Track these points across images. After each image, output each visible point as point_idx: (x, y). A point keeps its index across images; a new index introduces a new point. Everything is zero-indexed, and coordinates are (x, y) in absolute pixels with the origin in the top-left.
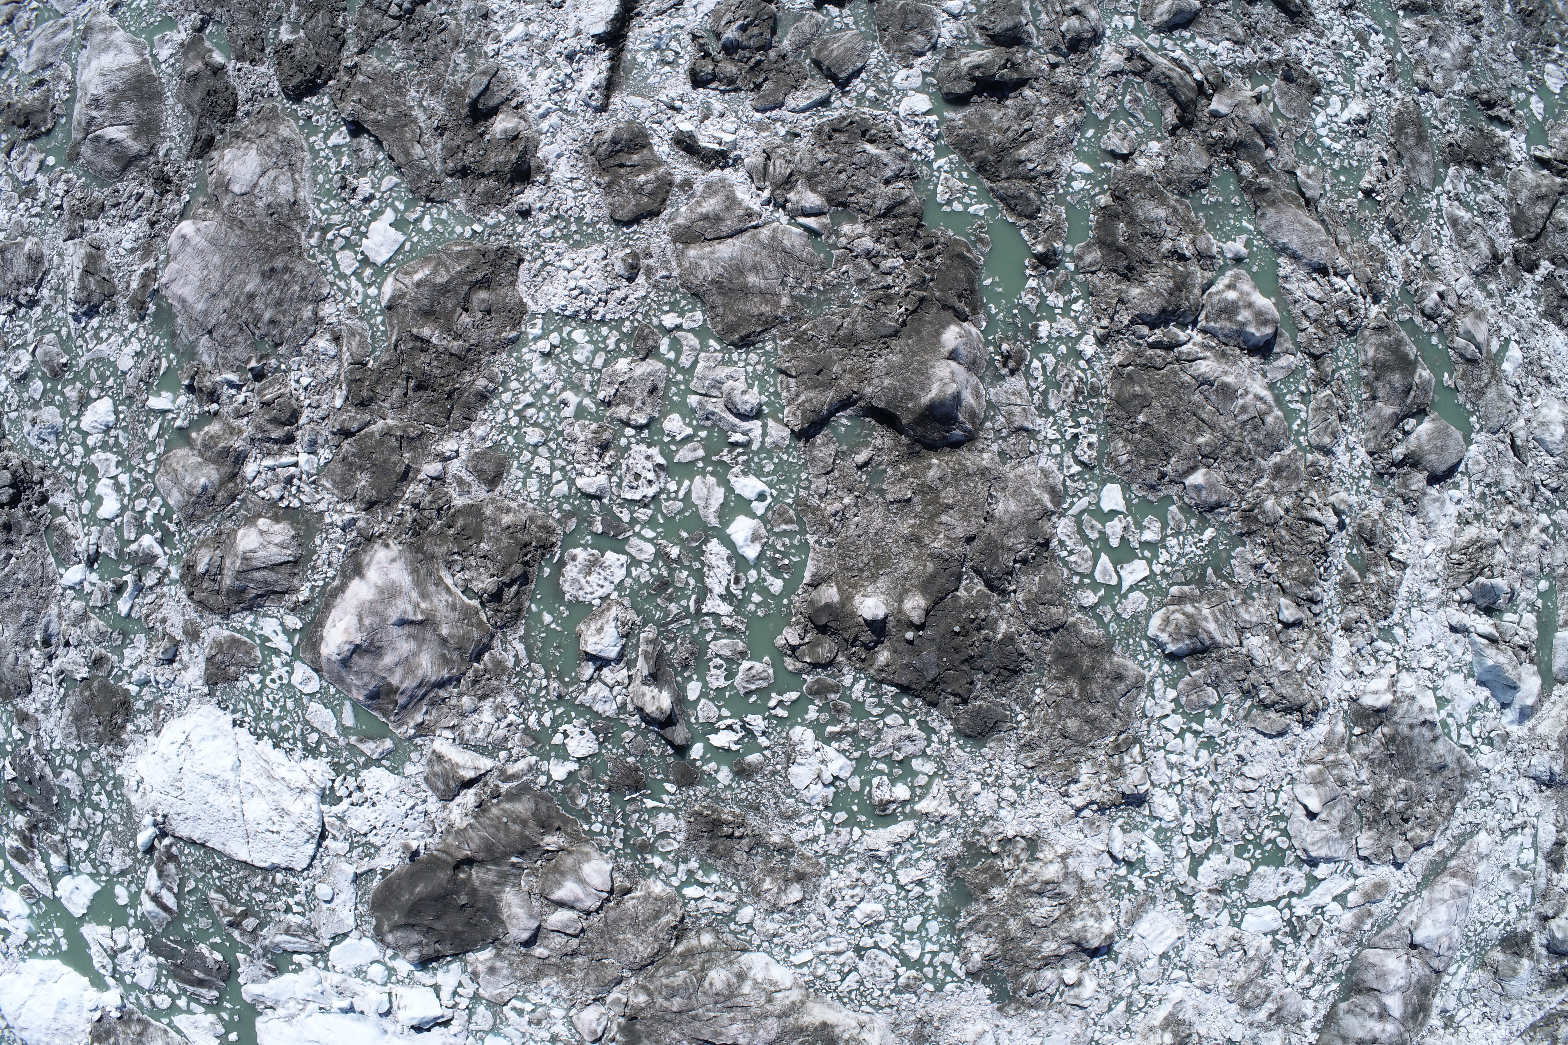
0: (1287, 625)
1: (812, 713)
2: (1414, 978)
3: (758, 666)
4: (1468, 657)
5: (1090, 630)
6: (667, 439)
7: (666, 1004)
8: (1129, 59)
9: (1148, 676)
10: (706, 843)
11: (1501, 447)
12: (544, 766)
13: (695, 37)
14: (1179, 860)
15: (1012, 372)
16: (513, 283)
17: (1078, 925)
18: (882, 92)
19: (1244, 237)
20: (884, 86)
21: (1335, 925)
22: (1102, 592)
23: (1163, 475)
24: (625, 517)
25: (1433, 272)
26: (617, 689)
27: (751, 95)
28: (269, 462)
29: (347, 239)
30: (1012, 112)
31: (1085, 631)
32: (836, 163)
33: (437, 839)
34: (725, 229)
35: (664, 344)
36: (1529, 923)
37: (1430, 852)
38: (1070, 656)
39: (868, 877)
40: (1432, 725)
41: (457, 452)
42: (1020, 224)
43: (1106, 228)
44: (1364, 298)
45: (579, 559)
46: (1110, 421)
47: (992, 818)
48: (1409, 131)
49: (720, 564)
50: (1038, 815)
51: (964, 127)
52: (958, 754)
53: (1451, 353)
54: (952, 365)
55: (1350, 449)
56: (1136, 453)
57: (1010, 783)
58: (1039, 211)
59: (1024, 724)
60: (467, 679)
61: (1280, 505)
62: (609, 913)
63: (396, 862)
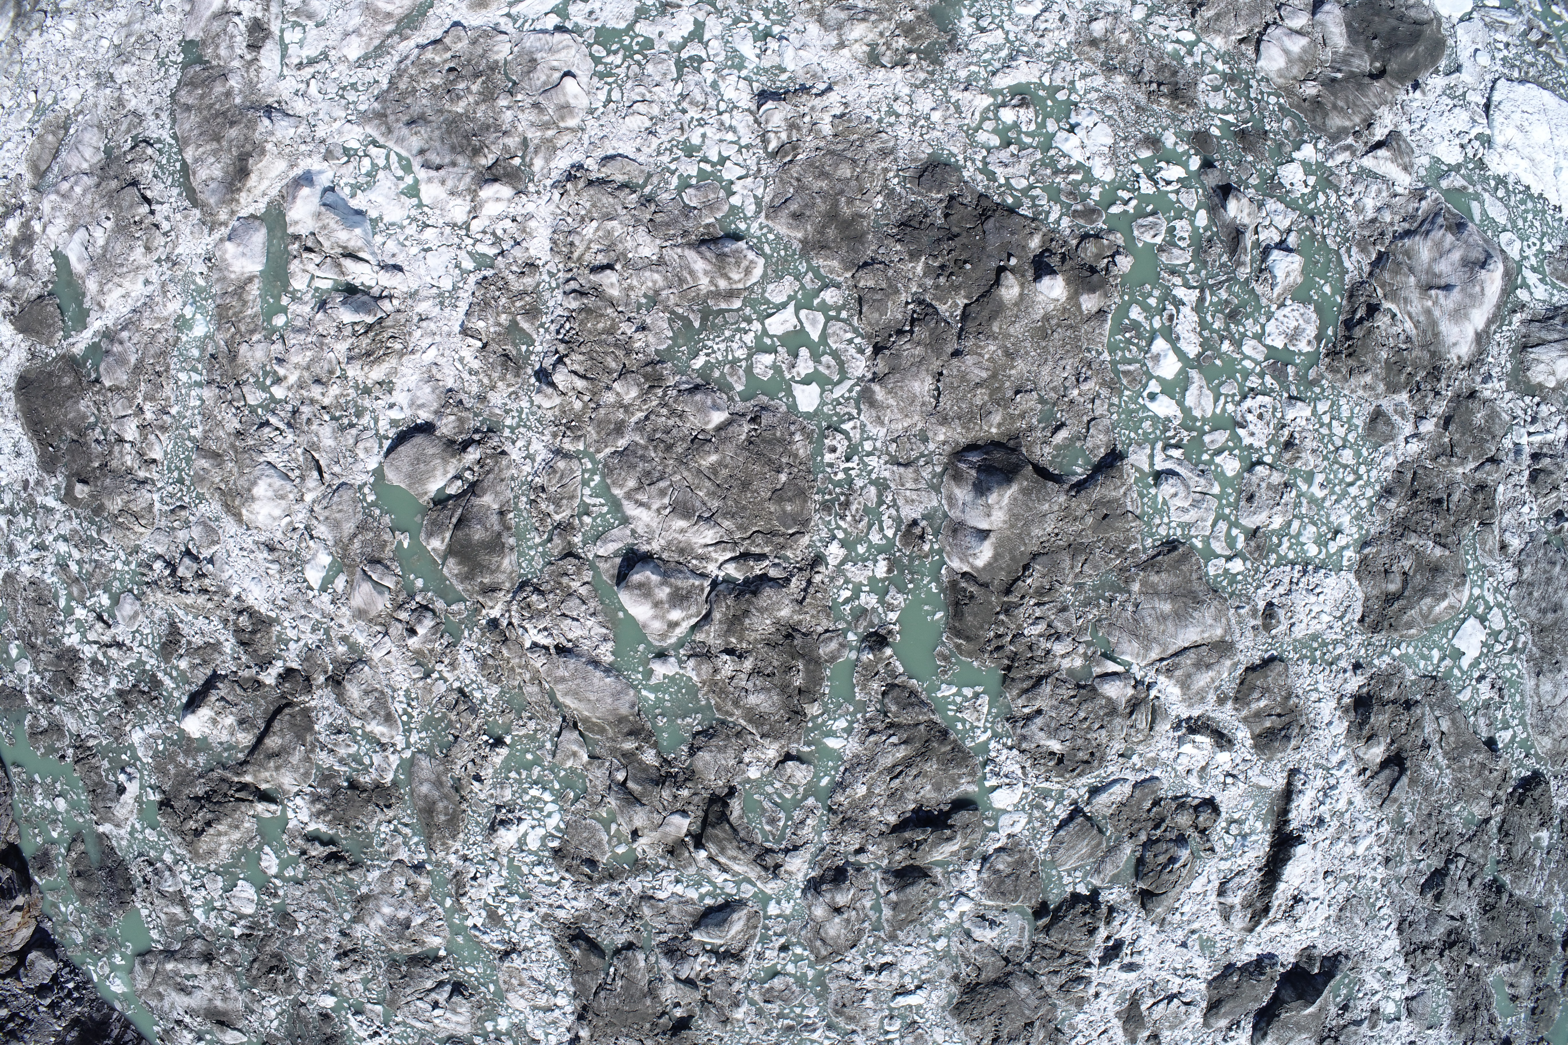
0: (610, 267)
1: (1096, 192)
3: (1147, 238)
4: (379, 239)
5: (829, 264)
6: (1236, 452)
8: (778, 866)
9: (762, 219)
10: (1181, 79)
11: (337, 469)
12: (1320, 157)
13: (1212, 849)
14: (716, 37)
15: (915, 523)
16: (1367, 599)
18: (1039, 807)
19: (653, 681)
20: (1036, 813)
23: (753, 420)
24: (1268, 380)
25: (419, 660)
26: (1267, 223)
27: (1162, 794)
28: (1550, 437)
29: (1497, 641)
30: (910, 796)
31: (835, 264)
32: (1089, 728)
33: (1399, 97)
34: (1193, 656)
35: (1240, 544)
37: (420, 38)
38: (848, 238)
39: (1031, 39)
40: (426, 165)
41: (1407, 442)
42: (904, 678)
43: (814, 679)
44: (510, 624)
45: (1305, 342)
46: (811, 477)
47: (917, 87)
48: (442, 818)
49: (1186, 335)
50: (870, 87)
51: (960, 777)
52: (955, 149)
53: (398, 571)
54: (984, 525)
55: (530, 457)
56: (785, 443)
57: (901, 119)
58: (884, 694)
59: (891, 174)
60: (1388, 237)
61: (618, 394)
62: (1258, 22)
63: (1429, 81)
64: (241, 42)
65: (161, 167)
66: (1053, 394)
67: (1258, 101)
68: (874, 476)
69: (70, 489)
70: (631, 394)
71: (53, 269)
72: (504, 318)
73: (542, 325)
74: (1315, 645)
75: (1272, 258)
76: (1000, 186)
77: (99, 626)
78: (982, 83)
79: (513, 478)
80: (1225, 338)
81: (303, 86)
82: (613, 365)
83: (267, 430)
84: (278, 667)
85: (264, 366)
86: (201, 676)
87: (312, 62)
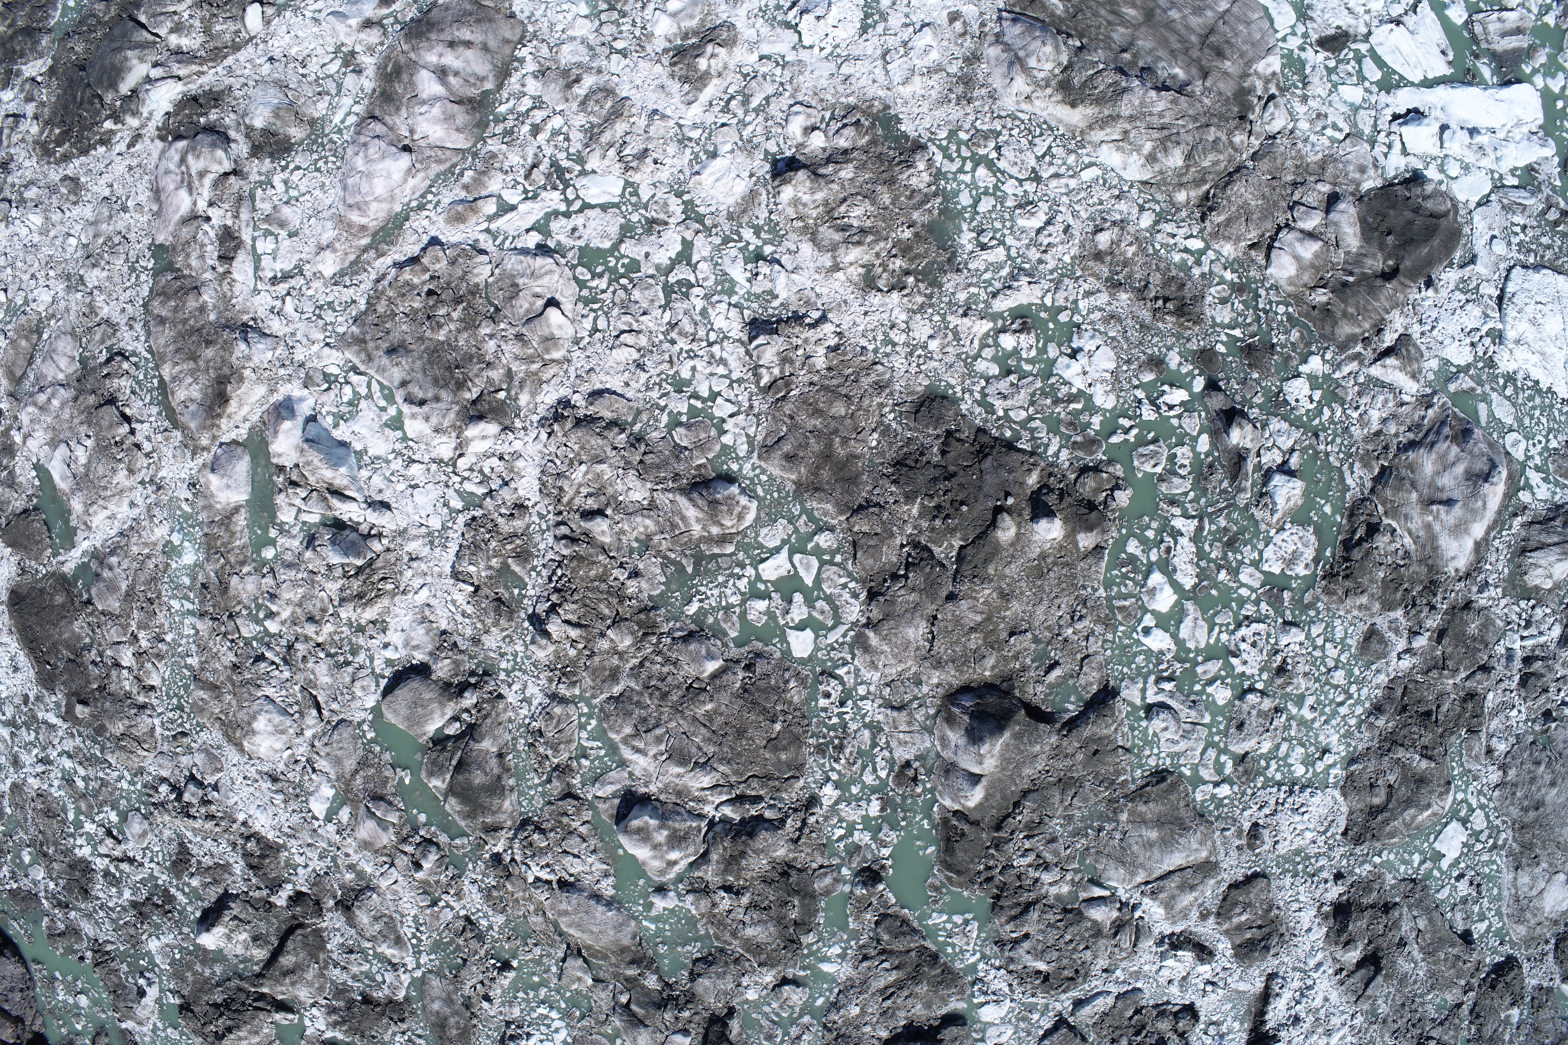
0: (600, 513)
1: (1096, 421)
2: (404, 113)
3: (1148, 468)
4: (365, 474)
5: (823, 507)
6: (1229, 680)
7: (1219, 134)
9: (755, 459)
10: (1187, 293)
11: (335, 706)
12: (1327, 369)
14: (704, 259)
15: (908, 764)
16: (1351, 813)
17: (819, 196)
18: (1025, 1019)
19: (654, 913)
20: (1022, 1025)
21: (509, 178)
22: (809, 546)
23: (748, 667)
24: (1264, 606)
25: (425, 889)
26: (1270, 444)
27: (1144, 1003)
28: (1542, 639)
30: (902, 1014)
31: (829, 507)
32: (1075, 949)
33: (1411, 297)
34: (1177, 878)
35: (1229, 769)
36: (256, 169)
37: (397, 254)
38: (843, 480)
39: (1034, 254)
40: (409, 400)
41: (1399, 658)
42: (897, 908)
43: (810, 912)
44: (513, 860)
45: (1302, 565)
46: (806, 722)
47: (914, 312)
48: (454, 1032)
49: (1183, 567)
50: (866, 314)
51: (949, 996)
52: (952, 380)
53: (401, 805)
54: (976, 770)
55: (526, 700)
56: (780, 691)
57: (898, 349)
58: (877, 923)
59: (887, 409)
60: (1393, 449)
61: (612, 640)
62: (1269, 226)
63: (1443, 276)
64: (212, 252)
65: (138, 383)
66: (1047, 634)
67: (1266, 312)
68: (867, 720)
69: (70, 710)
70: (626, 642)
71: (37, 482)
72: (494, 562)
73: (534, 568)
74: (1298, 859)
75: (1273, 483)
76: (999, 418)
77: (109, 842)
78: (982, 306)
79: (510, 721)
80: (1222, 567)
81: (278, 303)
82: (607, 611)
83: (263, 665)
84: (287, 890)
85: (256, 598)
86: (213, 894)
87: (286, 276)
